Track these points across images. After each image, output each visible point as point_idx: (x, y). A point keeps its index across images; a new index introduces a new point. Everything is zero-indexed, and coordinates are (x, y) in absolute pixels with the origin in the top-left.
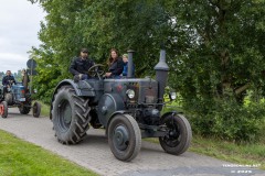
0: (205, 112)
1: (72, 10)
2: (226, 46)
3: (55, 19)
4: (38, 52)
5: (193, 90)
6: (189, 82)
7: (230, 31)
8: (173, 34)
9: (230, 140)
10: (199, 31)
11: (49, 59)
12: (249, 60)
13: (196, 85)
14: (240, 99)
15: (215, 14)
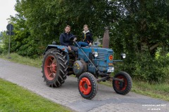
2: (145, 17)
4: (13, 19)
7: (148, 6)
10: (127, 7)
11: (22, 24)
12: (160, 26)
14: (153, 53)
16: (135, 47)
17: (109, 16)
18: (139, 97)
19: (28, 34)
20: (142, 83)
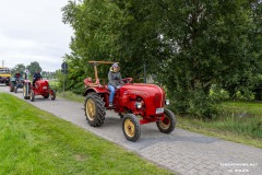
0: (183, 99)
1: (92, 29)
2: (197, 54)
3: (81, 36)
4: (69, 58)
5: (175, 84)
6: (172, 79)
7: (200, 44)
8: (161, 45)
9: (199, 118)
10: (179, 44)
11: (76, 62)
12: (213, 63)
13: (177, 81)
14: (206, 90)
15: (190, 32)
16: (189, 84)
17: (162, 54)
18: (191, 135)
19: (82, 72)
20: (195, 120)
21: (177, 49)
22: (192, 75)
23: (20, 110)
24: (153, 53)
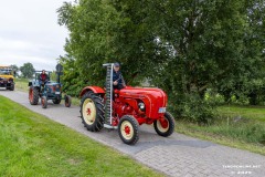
0: (178, 103)
1: (88, 30)
2: (194, 58)
3: (76, 37)
4: (63, 59)
5: (170, 87)
6: (168, 82)
8: (157, 48)
9: (195, 122)
10: (175, 48)
11: (71, 64)
12: (209, 67)
13: (172, 84)
14: (202, 94)
15: (187, 36)
16: (184, 88)
17: (158, 57)
18: (188, 139)
19: (77, 75)
20: (191, 124)
21: (174, 53)
22: (187, 79)
23: (12, 112)
24: (150, 56)
